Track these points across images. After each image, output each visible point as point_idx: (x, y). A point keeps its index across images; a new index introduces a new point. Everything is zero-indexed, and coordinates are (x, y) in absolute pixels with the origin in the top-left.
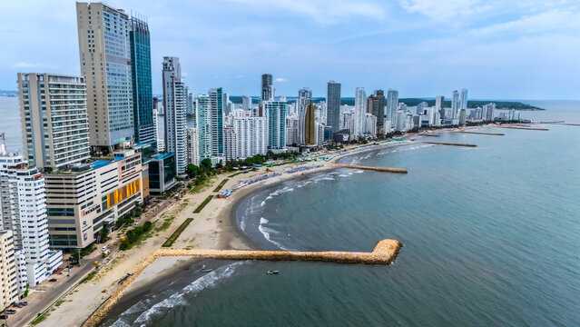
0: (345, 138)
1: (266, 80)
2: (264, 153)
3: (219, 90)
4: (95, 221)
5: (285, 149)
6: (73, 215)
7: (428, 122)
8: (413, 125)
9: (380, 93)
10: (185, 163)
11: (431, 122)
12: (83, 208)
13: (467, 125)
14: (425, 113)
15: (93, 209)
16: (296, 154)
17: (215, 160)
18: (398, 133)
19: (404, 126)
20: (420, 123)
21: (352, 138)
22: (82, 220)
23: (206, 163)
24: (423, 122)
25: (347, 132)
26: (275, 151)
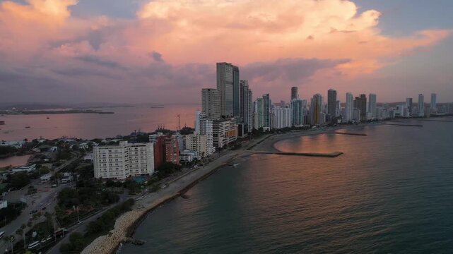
0: (339, 121)
1: (294, 90)
2: (290, 126)
3: (268, 95)
4: (223, 141)
5: (302, 126)
6: (217, 136)
7: (399, 114)
8: (389, 116)
9: (363, 96)
10: (252, 128)
11: (402, 115)
12: (220, 134)
14: (398, 109)
15: (222, 136)
16: (308, 128)
17: (265, 128)
18: (377, 120)
19: (381, 116)
20: (394, 115)
21: (344, 122)
22: (220, 138)
23: (261, 129)
24: (396, 114)
25: (340, 117)
26: (296, 126)
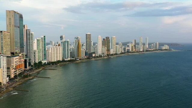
0: (94, 55)
2: (61, 59)
4: (14, 72)
5: (69, 59)
6: (9, 69)
7: (129, 50)
8: (123, 51)
9: (108, 38)
11: (131, 50)
12: (12, 67)
13: (146, 51)
14: (128, 46)
15: (13, 69)
17: (43, 62)
18: (116, 54)
19: (119, 51)
20: (126, 50)
21: (96, 56)
23: (40, 63)
24: (127, 50)
25: (94, 53)
26: (65, 60)
